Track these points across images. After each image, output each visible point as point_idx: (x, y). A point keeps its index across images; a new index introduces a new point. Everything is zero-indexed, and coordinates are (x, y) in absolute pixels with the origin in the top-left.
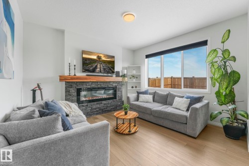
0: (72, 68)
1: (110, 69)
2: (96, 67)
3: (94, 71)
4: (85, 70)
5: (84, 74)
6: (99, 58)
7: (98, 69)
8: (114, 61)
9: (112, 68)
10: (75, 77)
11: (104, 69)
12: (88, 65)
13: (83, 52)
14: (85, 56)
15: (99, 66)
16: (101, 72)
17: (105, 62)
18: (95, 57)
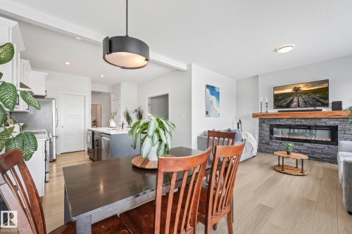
0: (264, 105)
1: (318, 101)
2: (292, 101)
3: (288, 106)
4: (276, 106)
5: (276, 111)
6: (297, 90)
7: (295, 104)
8: (328, 88)
9: (321, 98)
10: (267, 114)
11: (305, 102)
12: (281, 100)
13: (275, 89)
14: (276, 92)
15: (296, 100)
16: (299, 106)
17: (306, 93)
18: (290, 90)
